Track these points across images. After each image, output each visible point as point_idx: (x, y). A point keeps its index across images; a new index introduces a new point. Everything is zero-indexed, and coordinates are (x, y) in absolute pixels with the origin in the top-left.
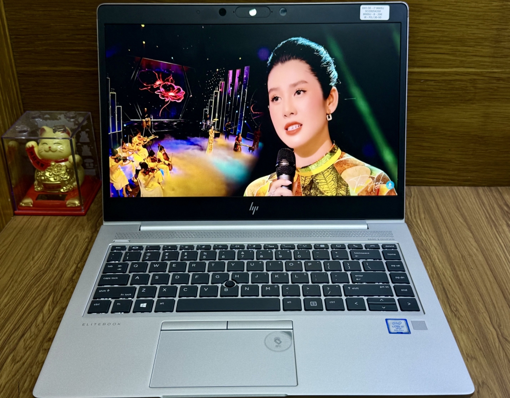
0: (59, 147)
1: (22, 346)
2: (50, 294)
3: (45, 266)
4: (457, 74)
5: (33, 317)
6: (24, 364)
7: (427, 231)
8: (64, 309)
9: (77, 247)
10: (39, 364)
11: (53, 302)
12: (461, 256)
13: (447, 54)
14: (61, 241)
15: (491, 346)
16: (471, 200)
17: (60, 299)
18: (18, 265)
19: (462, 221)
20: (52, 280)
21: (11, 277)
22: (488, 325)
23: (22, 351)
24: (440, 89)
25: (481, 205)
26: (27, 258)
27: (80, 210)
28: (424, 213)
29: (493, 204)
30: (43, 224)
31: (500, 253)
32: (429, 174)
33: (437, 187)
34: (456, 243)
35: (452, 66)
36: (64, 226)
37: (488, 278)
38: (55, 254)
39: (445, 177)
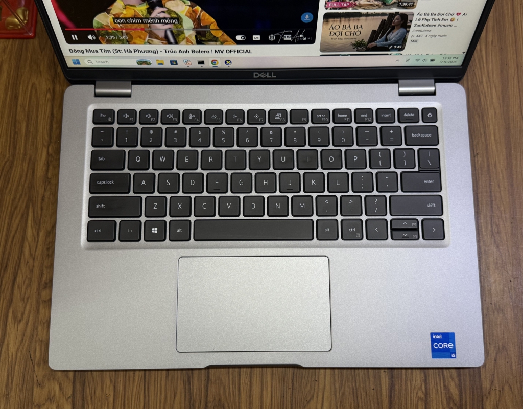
1: (19, 297)
3: (9, 152)
5: (18, 248)
6: (27, 324)
9: (40, 110)
10: (44, 323)
11: (34, 221)
17: (41, 215)
20: (23, 180)
23: (21, 304)
36: (13, 64)
38: (15, 127)
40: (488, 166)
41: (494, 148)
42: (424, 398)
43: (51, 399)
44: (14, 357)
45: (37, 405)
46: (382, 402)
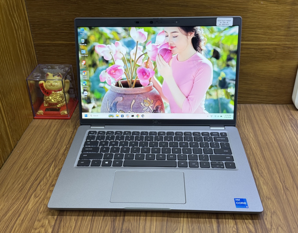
0: (56, 84)
1: (39, 189)
2: (53, 162)
3: (50, 147)
4: (267, 45)
5: (44, 173)
6: (40, 198)
7: (248, 129)
8: (60, 169)
9: (66, 136)
10: (48, 198)
11: (54, 166)
12: (265, 143)
13: (261, 34)
14: (58, 133)
15: (279, 192)
16: (272, 112)
17: (58, 164)
18: (37, 145)
19: (267, 124)
20: (54, 154)
21: (33, 152)
22: (278, 181)
23: (39, 192)
24: (257, 53)
25: (277, 115)
26: (41, 142)
27: (68, 116)
28: (247, 119)
29: (284, 114)
30: (49, 124)
31: (287, 141)
32: (250, 97)
33: (255, 105)
34: (263, 136)
35: (264, 40)
36: (60, 125)
37: (279, 155)
38: (55, 140)
39: (259, 99)
40: (253, 153)
41: (254, 148)
42: (236, 231)
43: (42, 226)
44: (30, 210)
45: (35, 228)
46: (214, 232)
